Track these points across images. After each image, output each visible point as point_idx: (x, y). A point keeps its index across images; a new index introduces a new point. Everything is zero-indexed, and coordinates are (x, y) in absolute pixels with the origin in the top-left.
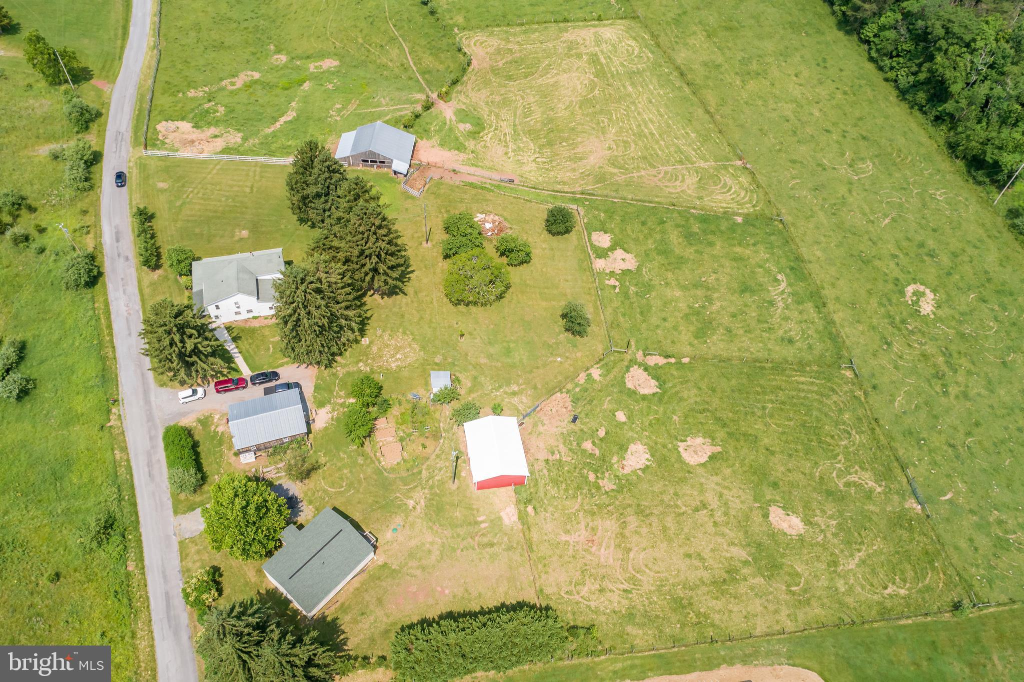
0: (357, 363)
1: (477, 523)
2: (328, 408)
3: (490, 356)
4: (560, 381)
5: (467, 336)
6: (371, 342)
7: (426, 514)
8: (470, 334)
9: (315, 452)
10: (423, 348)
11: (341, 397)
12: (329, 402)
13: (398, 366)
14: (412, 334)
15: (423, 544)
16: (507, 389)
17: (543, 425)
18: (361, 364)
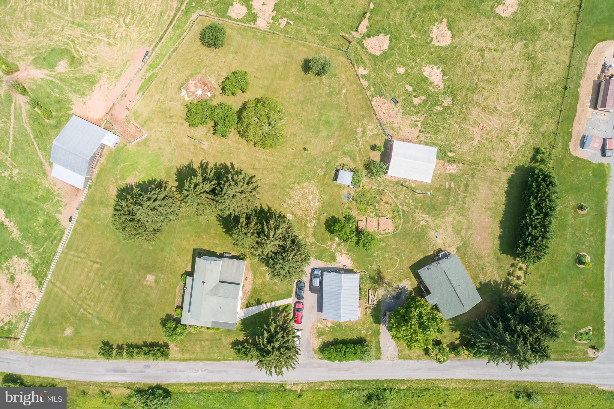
0: (306, 227)
1: (450, 189)
2: (337, 255)
3: (329, 137)
4: (363, 98)
5: (307, 146)
6: (292, 213)
7: (433, 216)
8: (305, 143)
9: (367, 270)
10: (308, 179)
11: (332, 245)
12: (333, 253)
13: (319, 201)
14: (294, 183)
15: (452, 224)
16: (360, 136)
17: (393, 123)
18: (309, 225)
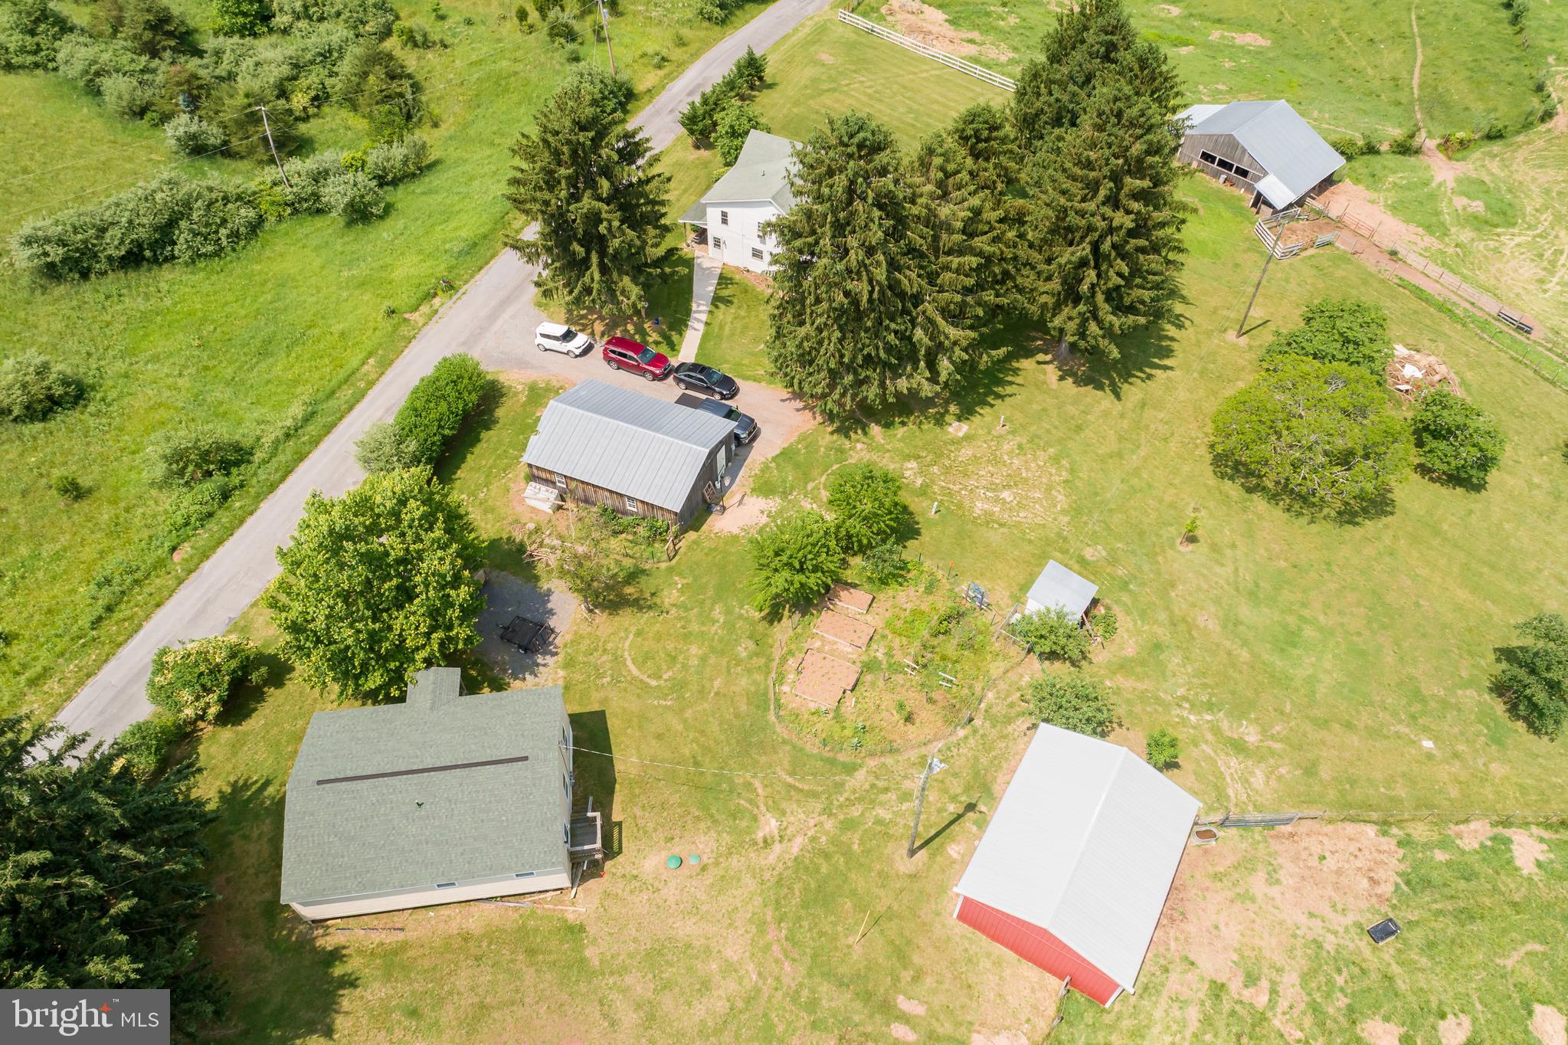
0: (908, 457)
1: (887, 1010)
2: (773, 504)
3: (1231, 623)
4: (1396, 801)
5: (1202, 548)
6: (967, 438)
7: (779, 882)
8: (1214, 548)
9: (671, 570)
10: (1076, 511)
11: (815, 499)
12: (785, 494)
13: (988, 514)
14: (1072, 471)
15: (708, 950)
16: (1225, 725)
17: (1272, 880)
18: (913, 464)
